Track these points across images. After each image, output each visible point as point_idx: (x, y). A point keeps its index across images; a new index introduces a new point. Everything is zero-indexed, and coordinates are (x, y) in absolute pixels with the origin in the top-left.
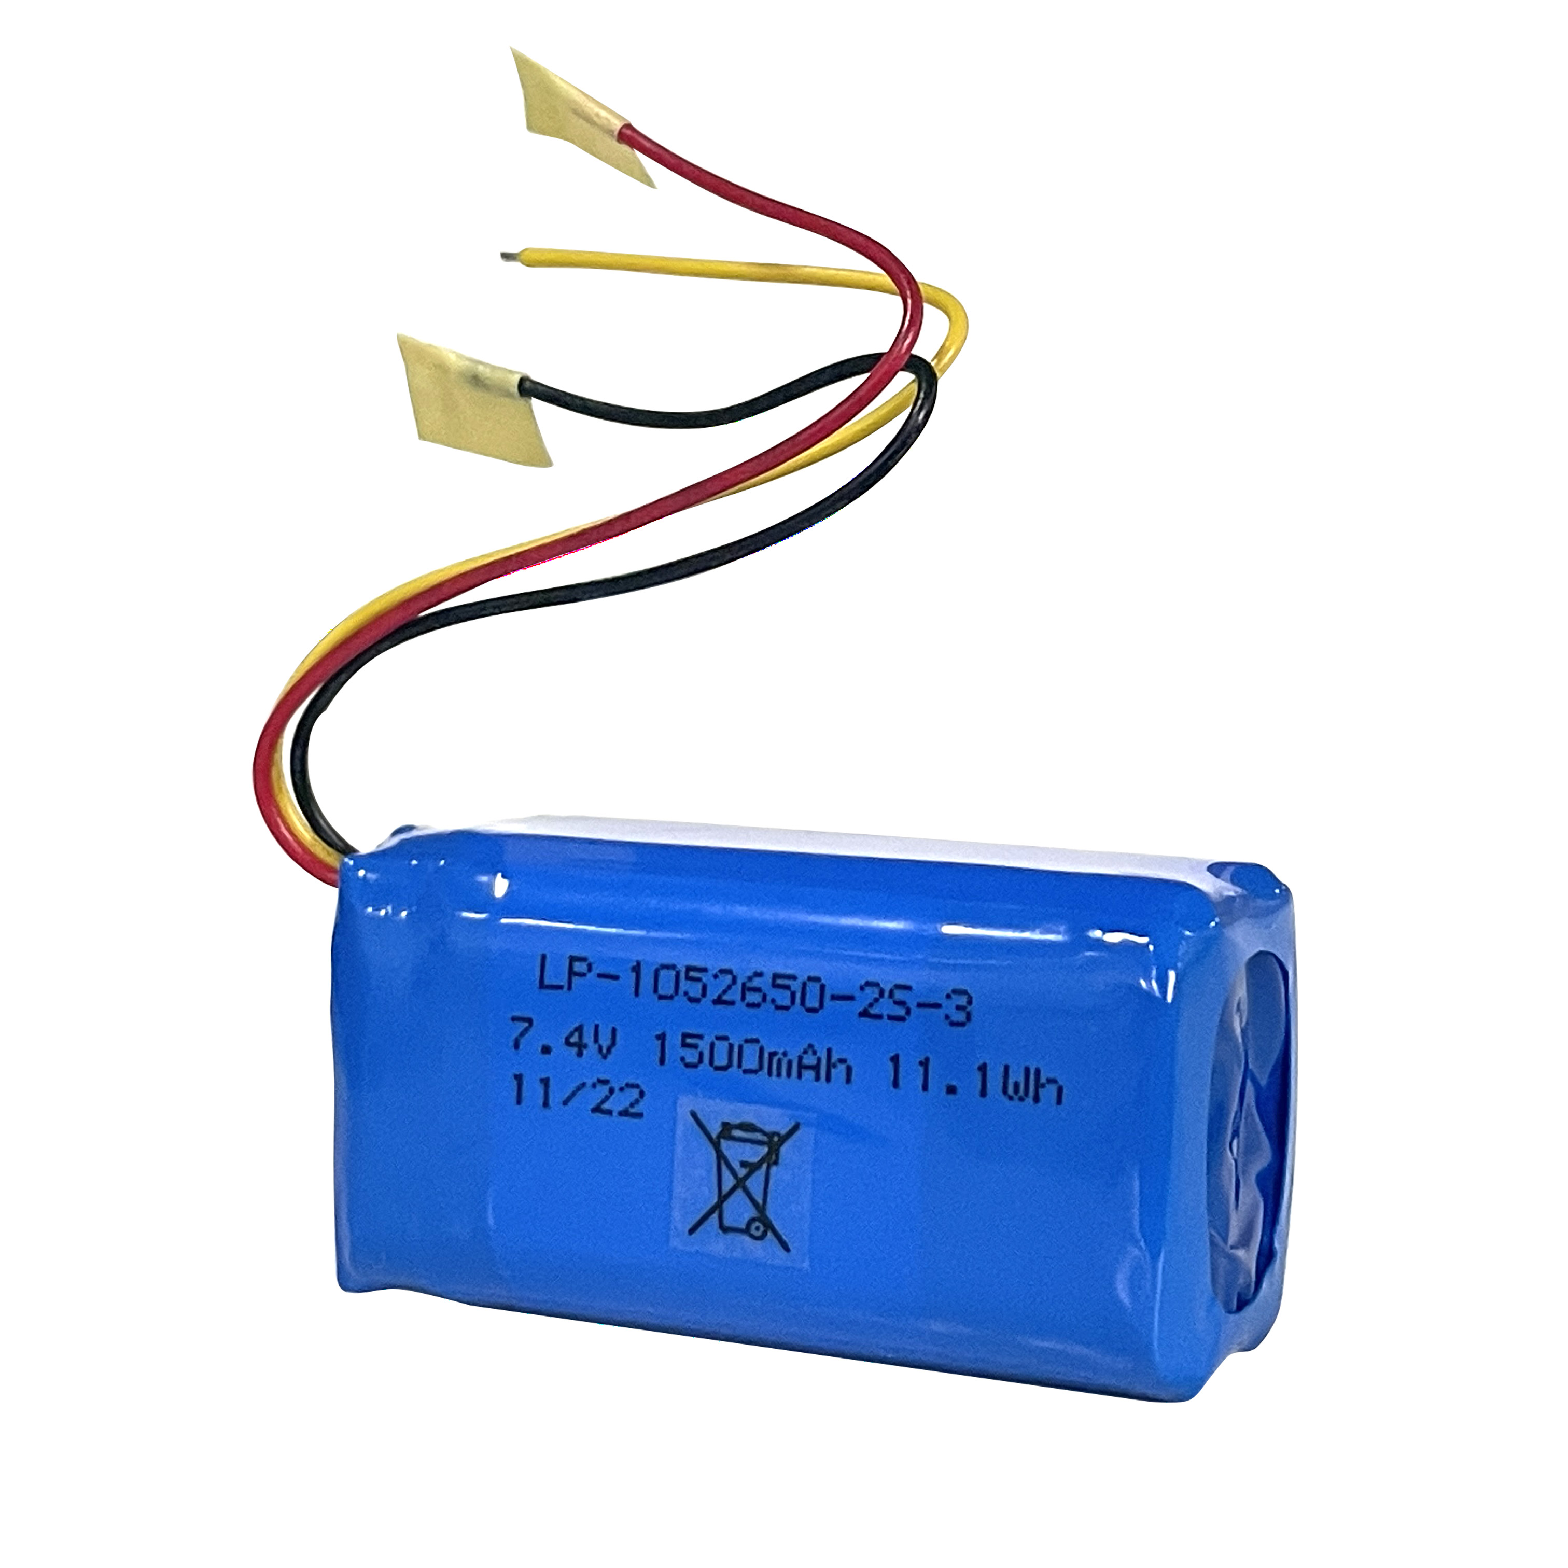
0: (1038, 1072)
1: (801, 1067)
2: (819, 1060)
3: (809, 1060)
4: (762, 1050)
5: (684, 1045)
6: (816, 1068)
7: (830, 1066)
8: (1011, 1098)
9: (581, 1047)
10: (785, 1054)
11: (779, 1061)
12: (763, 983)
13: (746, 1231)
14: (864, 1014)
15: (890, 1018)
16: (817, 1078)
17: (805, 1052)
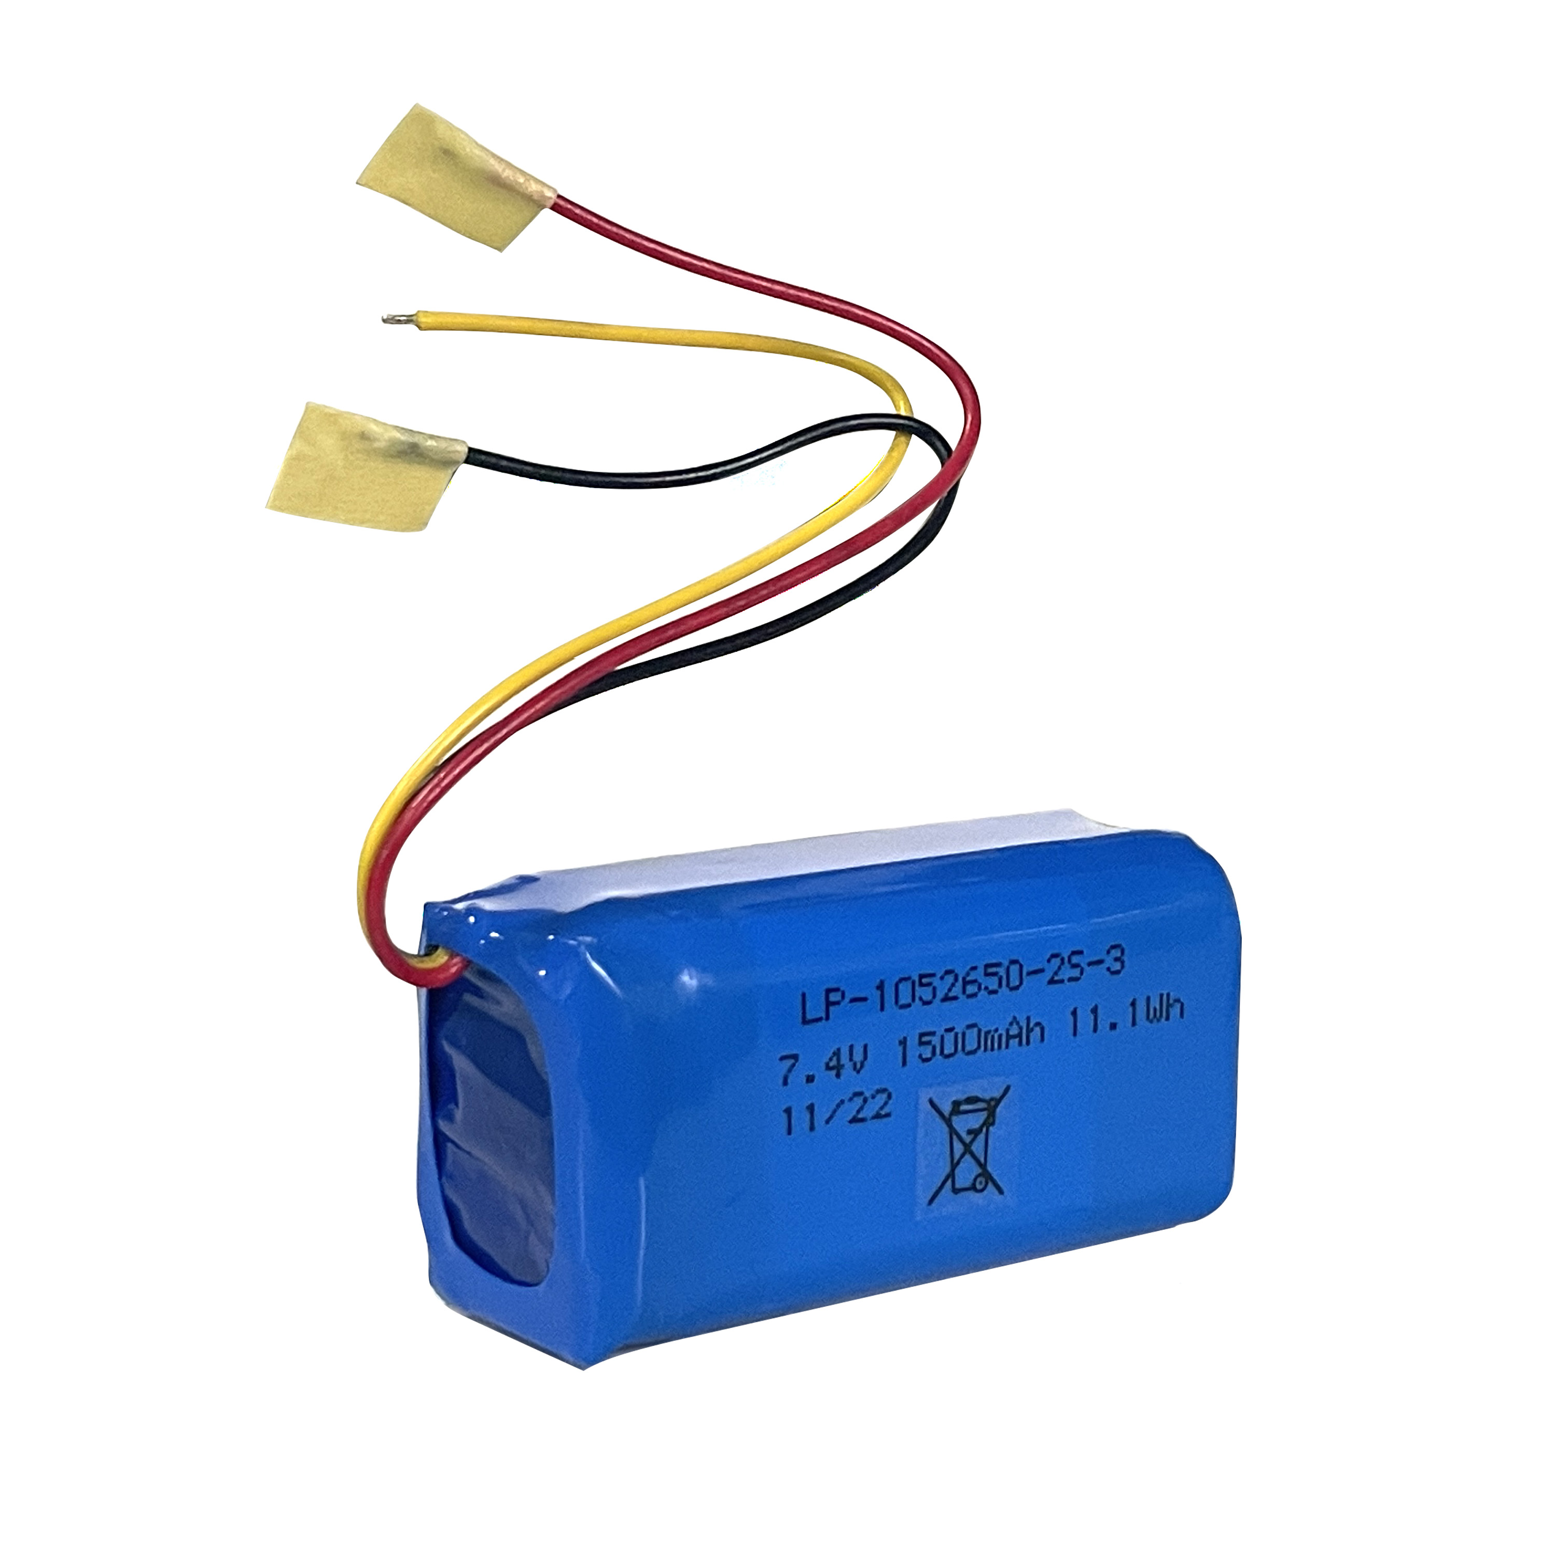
0: (1168, 995)
1: (1009, 1037)
2: (1021, 1028)
3: (1014, 1031)
4: (980, 1031)
5: (921, 1043)
6: (1019, 1035)
7: (1030, 1030)
8: (1151, 1022)
9: (838, 1069)
10: (996, 1030)
11: (993, 1037)
12: (978, 975)
13: (973, 1188)
14: (1052, 982)
15: (1071, 979)
16: (1020, 1043)
17: (1011, 1024)
